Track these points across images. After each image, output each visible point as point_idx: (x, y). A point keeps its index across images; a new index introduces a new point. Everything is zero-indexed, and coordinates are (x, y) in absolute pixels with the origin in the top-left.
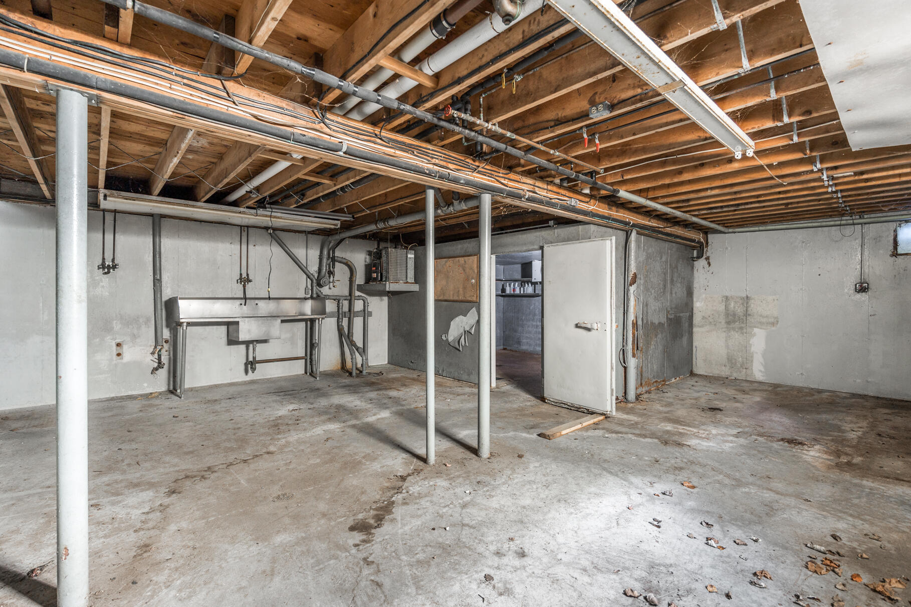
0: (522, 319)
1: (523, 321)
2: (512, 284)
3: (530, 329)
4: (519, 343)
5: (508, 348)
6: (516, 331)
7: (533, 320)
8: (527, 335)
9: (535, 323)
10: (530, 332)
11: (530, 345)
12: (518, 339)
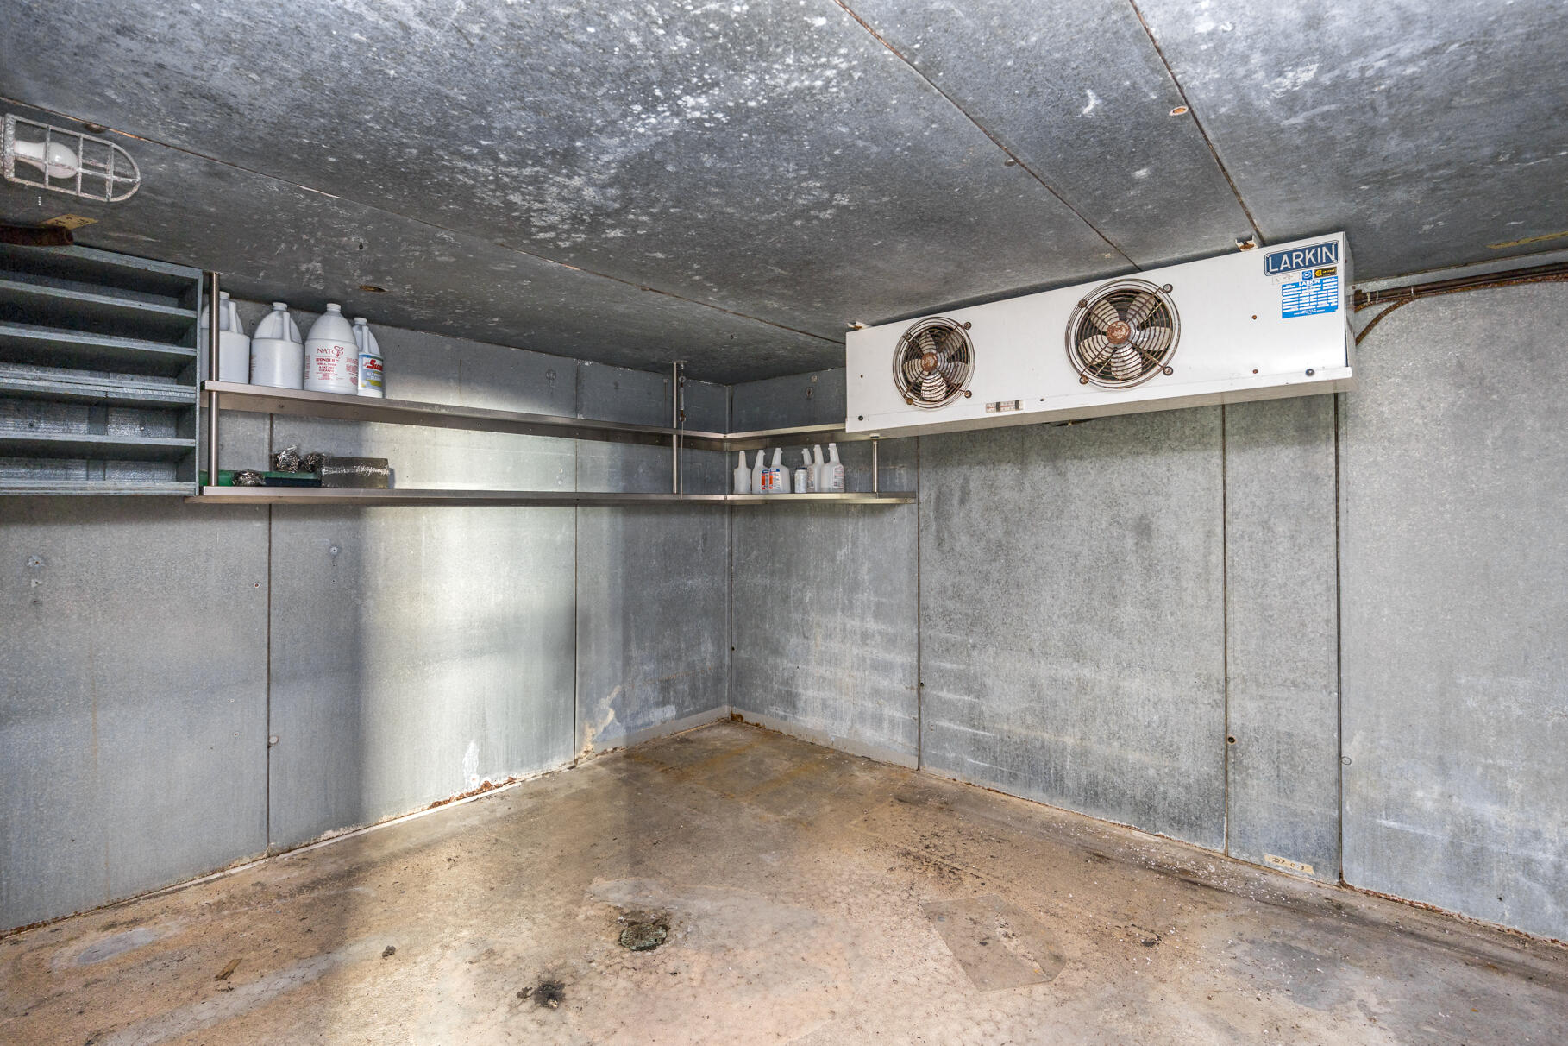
0: (801, 601)
1: (805, 612)
2: (761, 454)
3: (835, 646)
4: (790, 700)
5: (751, 717)
6: (777, 651)
7: (848, 608)
8: (822, 671)
9: (857, 623)
10: (835, 661)
11: (836, 715)
12: (786, 682)
